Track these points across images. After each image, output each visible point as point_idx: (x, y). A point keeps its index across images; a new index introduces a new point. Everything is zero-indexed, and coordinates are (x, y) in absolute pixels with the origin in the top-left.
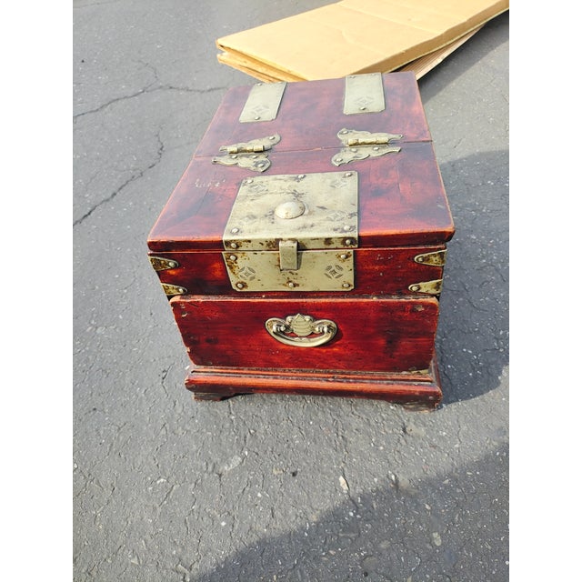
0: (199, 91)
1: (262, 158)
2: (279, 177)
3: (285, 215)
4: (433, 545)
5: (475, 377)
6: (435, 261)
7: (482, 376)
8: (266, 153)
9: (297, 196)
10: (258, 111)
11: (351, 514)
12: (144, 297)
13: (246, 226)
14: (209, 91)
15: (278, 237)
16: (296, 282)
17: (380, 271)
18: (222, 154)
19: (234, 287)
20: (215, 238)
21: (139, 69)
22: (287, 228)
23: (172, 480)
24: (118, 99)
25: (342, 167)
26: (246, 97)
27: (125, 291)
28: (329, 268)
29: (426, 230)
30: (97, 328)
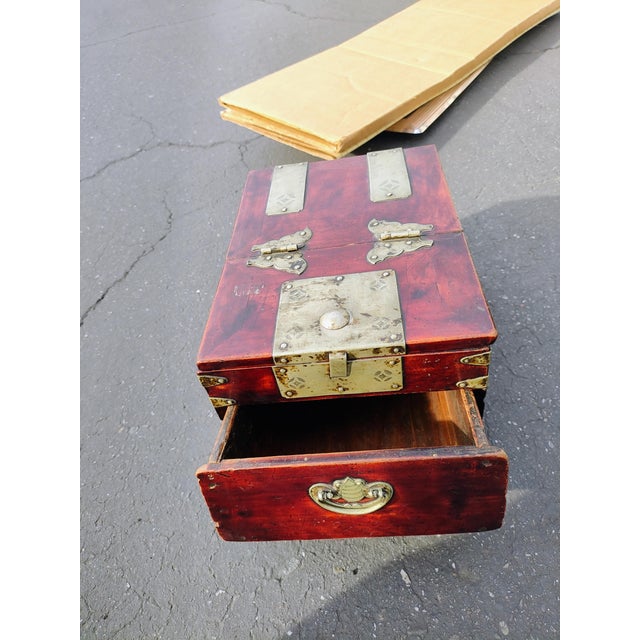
0: (201, 146)
1: (297, 258)
2: (318, 279)
3: (331, 326)
4: (500, 634)
5: (523, 451)
6: (480, 361)
7: (529, 449)
8: (300, 252)
9: (340, 302)
10: (283, 201)
11: (417, 609)
12: (174, 388)
13: (294, 340)
14: (213, 145)
15: (328, 350)
16: (346, 386)
17: (428, 372)
18: (255, 255)
19: (283, 395)
20: (264, 354)
21: (133, 124)
22: (334, 339)
23: (231, 590)
24: (114, 162)
25: (380, 266)
26: (268, 184)
27: (154, 384)
28: (379, 372)
29: (470, 337)
30: (129, 428)
